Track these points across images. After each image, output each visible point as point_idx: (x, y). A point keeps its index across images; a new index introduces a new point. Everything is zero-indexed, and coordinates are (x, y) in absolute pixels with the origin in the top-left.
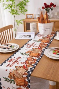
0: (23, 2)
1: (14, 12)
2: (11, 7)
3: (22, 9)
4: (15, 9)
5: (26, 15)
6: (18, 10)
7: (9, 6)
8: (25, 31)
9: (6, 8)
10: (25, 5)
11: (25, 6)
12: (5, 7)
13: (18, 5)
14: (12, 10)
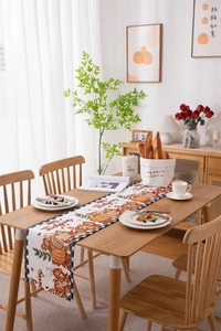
0: (129, 95)
2: (96, 108)
3: (125, 115)
4: (108, 112)
5: (134, 132)
6: (114, 116)
7: (90, 104)
9: (81, 111)
10: (135, 103)
11: (133, 107)
12: (78, 108)
13: (115, 103)
14: (97, 116)
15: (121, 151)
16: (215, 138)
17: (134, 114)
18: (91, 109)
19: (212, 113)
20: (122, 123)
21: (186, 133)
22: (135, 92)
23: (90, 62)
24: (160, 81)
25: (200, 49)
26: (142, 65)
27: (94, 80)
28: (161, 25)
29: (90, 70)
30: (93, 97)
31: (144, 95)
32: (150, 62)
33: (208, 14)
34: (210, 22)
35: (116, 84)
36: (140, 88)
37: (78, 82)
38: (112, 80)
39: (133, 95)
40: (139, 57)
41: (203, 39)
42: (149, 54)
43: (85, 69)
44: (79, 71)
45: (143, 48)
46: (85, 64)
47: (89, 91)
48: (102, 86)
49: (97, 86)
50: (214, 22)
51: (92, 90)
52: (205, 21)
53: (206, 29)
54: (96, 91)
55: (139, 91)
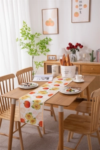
0: (44, 40)
1: (33, 53)
2: (30, 46)
3: (43, 49)
4: (35, 48)
5: (48, 56)
6: (38, 50)
7: (27, 45)
8: (45, 74)
9: (24, 48)
10: (47, 43)
11: (46, 45)
12: (22, 46)
13: (38, 44)
14: (31, 50)
15: (43, 64)
16: (84, 57)
17: (47, 48)
18: (28, 47)
19: (82, 46)
20: (42, 52)
21: (71, 55)
22: (47, 39)
23: (26, 26)
24: (58, 33)
25: (75, 19)
26: (50, 27)
27: (28, 34)
28: (58, 9)
29: (26, 29)
30: (28, 41)
31: (51, 40)
32: (53, 25)
33: (78, 4)
34: (79, 7)
35: (38, 35)
36: (49, 37)
37: (21, 35)
38: (36, 33)
39: (46, 40)
40: (48, 23)
41: (77, 15)
42: (53, 22)
43: (24, 29)
44: (22, 30)
45: (50, 19)
46: (24, 27)
47: (26, 39)
48: (32, 36)
49: (30, 36)
50: (81, 7)
51: (28, 38)
52: (77, 7)
53: (78, 10)
54: (30, 38)
55: (48, 38)
